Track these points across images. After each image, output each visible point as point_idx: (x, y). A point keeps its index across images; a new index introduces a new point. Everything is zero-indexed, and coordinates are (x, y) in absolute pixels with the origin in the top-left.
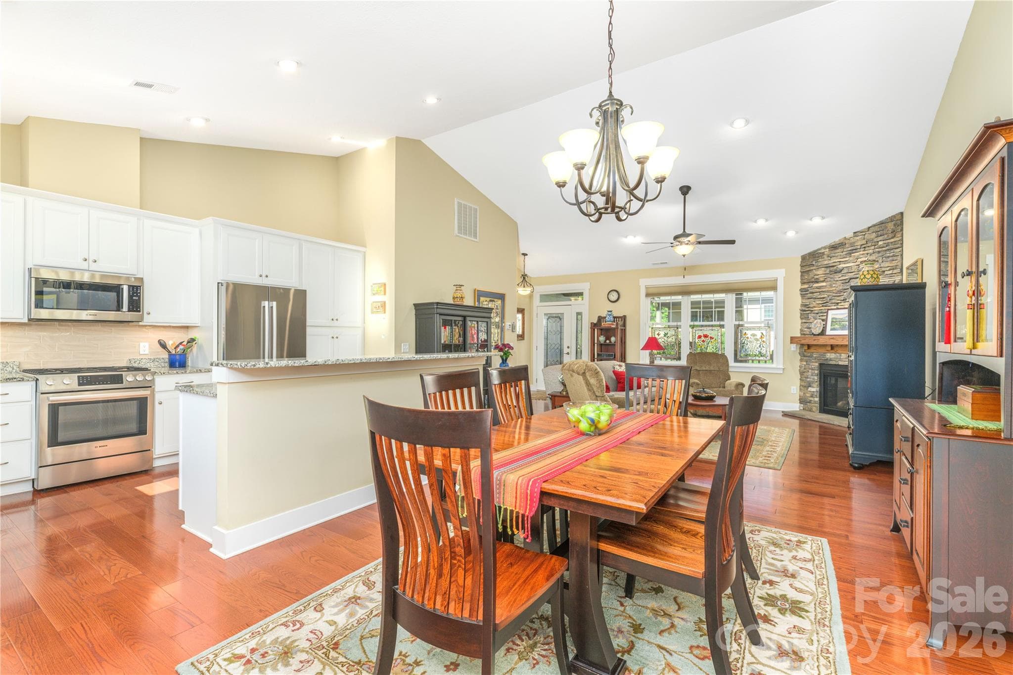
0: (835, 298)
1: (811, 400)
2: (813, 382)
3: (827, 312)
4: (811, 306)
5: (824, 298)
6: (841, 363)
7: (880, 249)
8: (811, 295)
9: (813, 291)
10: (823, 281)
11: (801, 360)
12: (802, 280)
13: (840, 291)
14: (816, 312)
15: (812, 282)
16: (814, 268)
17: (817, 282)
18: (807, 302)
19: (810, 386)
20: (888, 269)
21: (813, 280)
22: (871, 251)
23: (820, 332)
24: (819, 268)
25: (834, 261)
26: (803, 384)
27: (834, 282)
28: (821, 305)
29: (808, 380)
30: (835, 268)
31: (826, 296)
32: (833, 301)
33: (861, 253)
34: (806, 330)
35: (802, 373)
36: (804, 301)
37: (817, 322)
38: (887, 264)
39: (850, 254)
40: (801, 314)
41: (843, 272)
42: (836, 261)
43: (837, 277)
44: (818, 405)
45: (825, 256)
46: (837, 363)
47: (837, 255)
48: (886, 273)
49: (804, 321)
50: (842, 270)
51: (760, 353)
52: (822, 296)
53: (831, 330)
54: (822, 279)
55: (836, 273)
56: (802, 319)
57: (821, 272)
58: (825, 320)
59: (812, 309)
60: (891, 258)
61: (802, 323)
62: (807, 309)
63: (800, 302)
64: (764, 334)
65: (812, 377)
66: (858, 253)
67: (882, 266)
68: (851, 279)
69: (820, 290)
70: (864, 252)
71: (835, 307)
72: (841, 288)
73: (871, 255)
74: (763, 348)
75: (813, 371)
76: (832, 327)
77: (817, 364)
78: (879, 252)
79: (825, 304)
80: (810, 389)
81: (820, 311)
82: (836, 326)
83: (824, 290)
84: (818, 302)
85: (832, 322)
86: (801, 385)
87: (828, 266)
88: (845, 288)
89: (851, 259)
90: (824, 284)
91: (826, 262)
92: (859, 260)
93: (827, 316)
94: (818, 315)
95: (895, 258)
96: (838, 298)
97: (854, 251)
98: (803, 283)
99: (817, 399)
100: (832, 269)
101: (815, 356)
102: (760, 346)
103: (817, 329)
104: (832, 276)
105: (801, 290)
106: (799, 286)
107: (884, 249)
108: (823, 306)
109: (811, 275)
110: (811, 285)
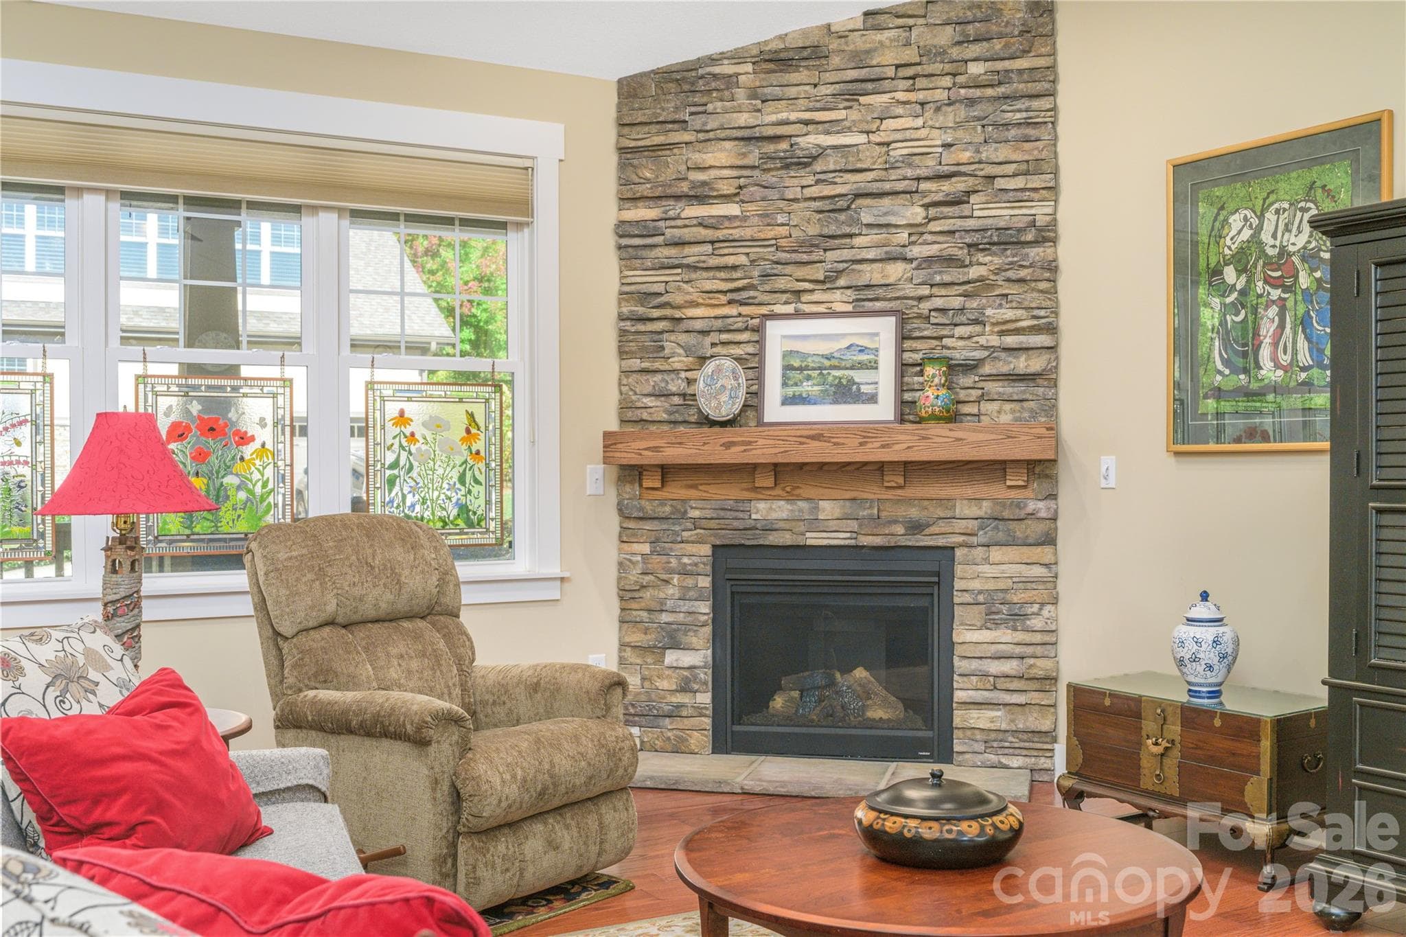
0: (788, 269)
1: (680, 706)
2: (687, 627)
3: (759, 330)
4: (678, 299)
5: (734, 268)
6: (814, 539)
7: (977, 93)
8: (673, 251)
9: (687, 234)
10: (727, 198)
11: (625, 537)
12: (624, 182)
13: (809, 245)
14: (698, 325)
15: (677, 198)
16: (687, 137)
17: (701, 199)
18: (653, 281)
19: (676, 646)
20: (1010, 169)
21: (684, 187)
22: (941, 95)
23: (737, 408)
24: (707, 139)
25: (783, 116)
26: (636, 638)
27: (782, 204)
28: (723, 299)
29: (665, 618)
30: (784, 145)
31: (743, 260)
32: (781, 283)
33: (901, 96)
34: (648, 401)
35: (627, 595)
36: (637, 276)
37: (719, 370)
38: (1003, 153)
39: (851, 94)
40: (623, 333)
41: (818, 166)
42: (793, 116)
43: (794, 183)
44: (707, 722)
45: (740, 94)
46: (800, 541)
47: (792, 92)
48: (1000, 183)
49: (636, 364)
50: (815, 158)
51: (463, 509)
52: (730, 260)
53: (787, 401)
54: (727, 188)
55: (787, 167)
56: (623, 353)
57: (721, 155)
58: (754, 366)
59: (678, 314)
60: (1013, 132)
61: (625, 373)
62: (656, 313)
63: (615, 286)
64: (480, 420)
65: (686, 606)
66: (885, 98)
67: (984, 156)
68: (858, 196)
69: (720, 234)
70: (912, 96)
71: (789, 309)
72: (813, 230)
73: (938, 109)
74: (476, 489)
75: (690, 582)
76: (790, 391)
77: (706, 550)
78: (971, 102)
79: (735, 296)
80: (671, 657)
81: (719, 324)
82: (808, 388)
83: (736, 233)
84: (709, 285)
85: (787, 368)
86: (623, 645)
87: (757, 132)
88: (832, 229)
89: (854, 115)
90: (733, 209)
91: (744, 119)
92: (890, 124)
93: (761, 343)
94: (708, 340)
95: (1031, 132)
96: (801, 272)
97: (870, 86)
98: (627, 200)
99: (705, 698)
100: (770, 148)
101: (696, 514)
102: (462, 479)
103: (724, 398)
104: (770, 178)
105: (623, 229)
106: (610, 213)
107: (990, 92)
108: (736, 297)
109: (675, 164)
110: (676, 208)
